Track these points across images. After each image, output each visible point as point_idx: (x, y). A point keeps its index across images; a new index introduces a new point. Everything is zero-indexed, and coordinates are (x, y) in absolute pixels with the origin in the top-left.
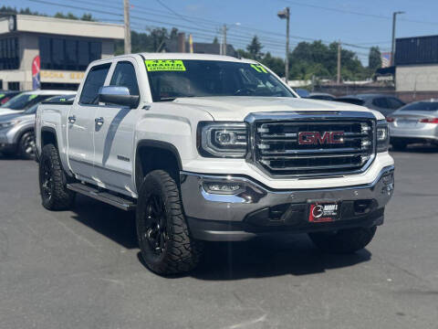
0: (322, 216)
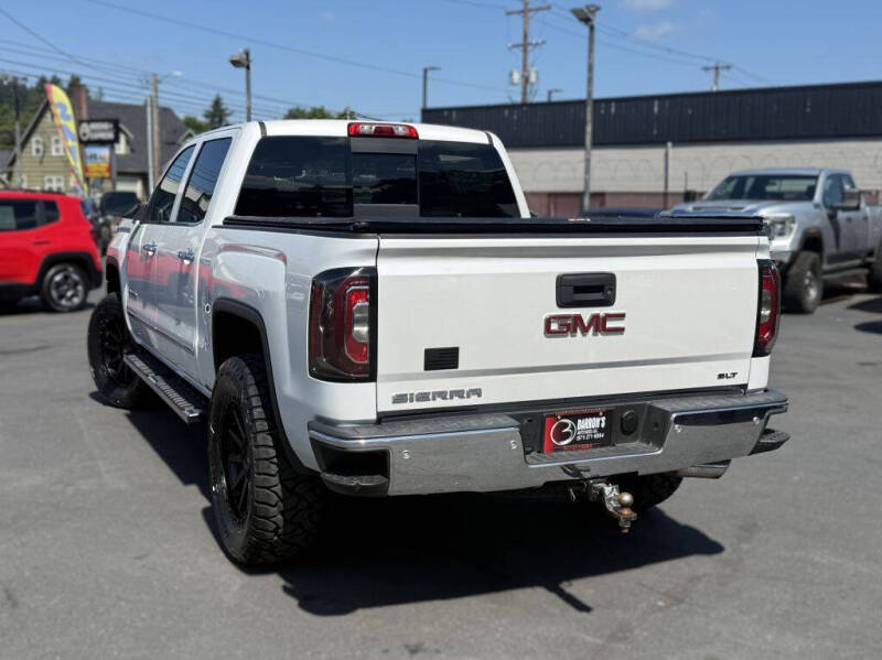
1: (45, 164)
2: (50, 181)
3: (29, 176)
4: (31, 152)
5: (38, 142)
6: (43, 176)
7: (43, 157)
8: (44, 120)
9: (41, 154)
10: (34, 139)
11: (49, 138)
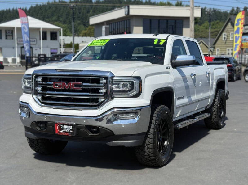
0: (64, 132)
1: (226, 44)
2: (229, 50)
3: (220, 49)
4: (222, 39)
5: (225, 35)
6: (226, 49)
7: (226, 41)
8: (228, 26)
9: (225, 40)
10: (223, 34)
11: (229, 33)
